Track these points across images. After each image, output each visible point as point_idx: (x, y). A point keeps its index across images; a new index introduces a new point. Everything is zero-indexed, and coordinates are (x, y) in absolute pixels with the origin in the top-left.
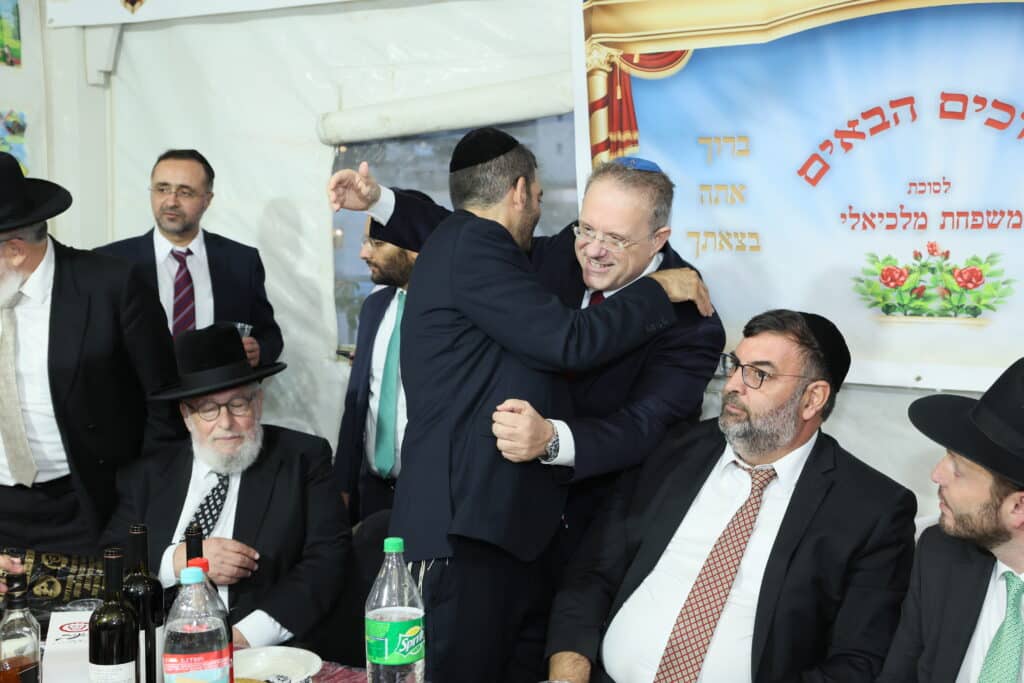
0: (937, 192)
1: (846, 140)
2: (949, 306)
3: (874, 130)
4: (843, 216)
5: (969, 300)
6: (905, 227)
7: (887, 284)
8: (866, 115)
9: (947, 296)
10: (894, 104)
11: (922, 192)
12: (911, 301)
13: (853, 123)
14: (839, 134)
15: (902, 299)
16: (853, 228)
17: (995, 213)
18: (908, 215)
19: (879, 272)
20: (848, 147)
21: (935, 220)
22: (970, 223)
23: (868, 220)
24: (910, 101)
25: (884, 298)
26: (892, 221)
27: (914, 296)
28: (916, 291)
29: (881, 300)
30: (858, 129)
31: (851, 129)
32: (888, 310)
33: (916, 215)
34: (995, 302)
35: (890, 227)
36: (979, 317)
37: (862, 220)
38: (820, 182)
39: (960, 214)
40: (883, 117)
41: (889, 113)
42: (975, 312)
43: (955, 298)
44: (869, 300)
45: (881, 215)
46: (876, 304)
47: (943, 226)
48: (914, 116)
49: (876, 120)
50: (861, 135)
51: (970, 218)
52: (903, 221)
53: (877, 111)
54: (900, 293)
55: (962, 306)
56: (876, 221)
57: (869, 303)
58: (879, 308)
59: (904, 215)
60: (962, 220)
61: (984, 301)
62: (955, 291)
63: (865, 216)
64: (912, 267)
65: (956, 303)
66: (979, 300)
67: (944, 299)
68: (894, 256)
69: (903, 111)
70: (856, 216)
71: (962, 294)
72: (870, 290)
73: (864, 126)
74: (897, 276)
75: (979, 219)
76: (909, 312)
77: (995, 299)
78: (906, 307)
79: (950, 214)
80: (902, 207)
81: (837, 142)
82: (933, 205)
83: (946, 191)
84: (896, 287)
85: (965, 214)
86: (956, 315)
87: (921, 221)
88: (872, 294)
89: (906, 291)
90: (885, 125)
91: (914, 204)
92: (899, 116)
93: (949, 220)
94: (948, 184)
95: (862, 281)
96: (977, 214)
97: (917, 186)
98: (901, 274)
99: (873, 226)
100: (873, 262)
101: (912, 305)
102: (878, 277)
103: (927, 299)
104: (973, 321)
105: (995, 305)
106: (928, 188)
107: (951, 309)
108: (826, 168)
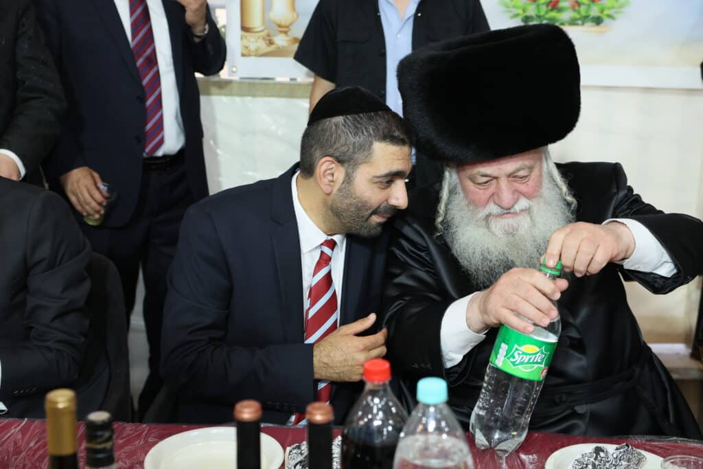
2: (577, 16)
5: (595, 11)
9: (577, 8)
12: (547, 12)
15: (539, 12)
25: (524, 10)
27: (550, 8)
28: (551, 4)
29: (520, 11)
34: (616, 12)
36: (602, 25)
42: (598, 21)
43: (583, 10)
44: (510, 12)
46: (517, 15)
54: (538, 6)
55: (588, 16)
57: (511, 14)
61: (606, 12)
62: (583, 4)
65: (583, 13)
66: (602, 11)
67: (574, 10)
71: (589, 6)
72: (512, 4)
77: (614, 10)
78: (542, 18)
84: (535, 1)
86: (583, 24)
88: (514, 7)
89: (543, 4)
101: (547, 16)
103: (560, 10)
104: (597, 29)
105: (615, 15)
107: (579, 19)
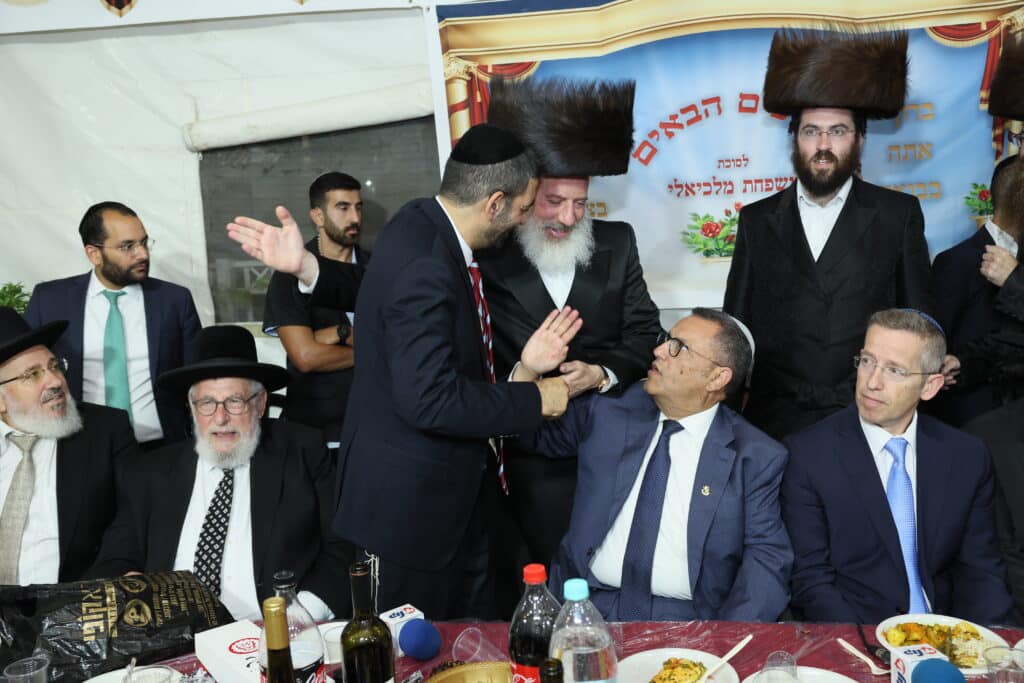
0: (739, 166)
1: (670, 130)
3: (690, 122)
4: (670, 187)
6: (717, 193)
7: (707, 235)
8: (684, 111)
10: (705, 102)
11: (728, 167)
12: (725, 246)
13: (674, 117)
14: (663, 125)
15: (718, 245)
16: (679, 195)
17: (781, 180)
18: (719, 184)
19: (700, 226)
20: (670, 135)
21: (739, 186)
22: (764, 187)
23: (689, 189)
24: (717, 100)
25: (705, 246)
26: (707, 189)
27: (727, 242)
28: (728, 239)
29: (702, 247)
30: (677, 121)
31: (672, 122)
32: (708, 253)
33: (725, 183)
35: (706, 193)
37: (685, 188)
38: (651, 163)
39: (757, 181)
40: (697, 112)
41: (701, 109)
44: (694, 247)
45: (699, 185)
46: (699, 250)
47: (745, 191)
48: (720, 111)
49: (692, 115)
50: (680, 126)
51: (764, 184)
52: (715, 188)
53: (693, 107)
54: (717, 241)
56: (695, 189)
57: (694, 250)
58: (701, 252)
59: (715, 184)
60: (759, 185)
63: (687, 186)
64: (723, 221)
68: (711, 214)
69: (712, 108)
70: (680, 186)
72: (694, 241)
73: (682, 119)
74: (714, 228)
75: (770, 184)
76: (723, 254)
78: (720, 251)
79: (749, 182)
80: (714, 178)
81: (662, 131)
82: (736, 176)
83: (745, 165)
84: (713, 236)
85: (760, 181)
87: (729, 188)
88: (696, 243)
89: (721, 239)
90: (698, 118)
91: (723, 176)
92: (709, 110)
93: (749, 186)
94: (747, 160)
95: (688, 234)
96: (769, 181)
97: (724, 163)
98: (717, 227)
99: (694, 193)
100: (696, 220)
101: (726, 249)
102: (700, 230)
106: (732, 164)
108: (654, 151)
